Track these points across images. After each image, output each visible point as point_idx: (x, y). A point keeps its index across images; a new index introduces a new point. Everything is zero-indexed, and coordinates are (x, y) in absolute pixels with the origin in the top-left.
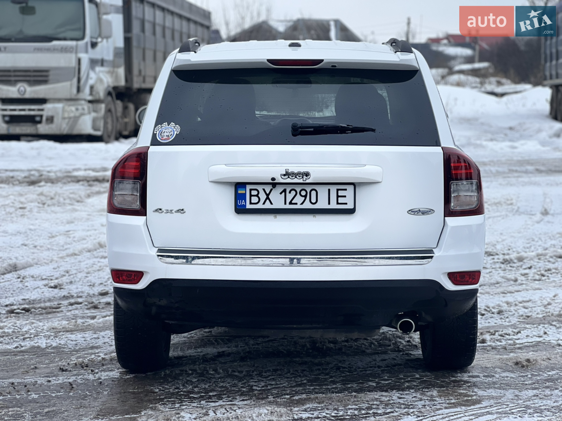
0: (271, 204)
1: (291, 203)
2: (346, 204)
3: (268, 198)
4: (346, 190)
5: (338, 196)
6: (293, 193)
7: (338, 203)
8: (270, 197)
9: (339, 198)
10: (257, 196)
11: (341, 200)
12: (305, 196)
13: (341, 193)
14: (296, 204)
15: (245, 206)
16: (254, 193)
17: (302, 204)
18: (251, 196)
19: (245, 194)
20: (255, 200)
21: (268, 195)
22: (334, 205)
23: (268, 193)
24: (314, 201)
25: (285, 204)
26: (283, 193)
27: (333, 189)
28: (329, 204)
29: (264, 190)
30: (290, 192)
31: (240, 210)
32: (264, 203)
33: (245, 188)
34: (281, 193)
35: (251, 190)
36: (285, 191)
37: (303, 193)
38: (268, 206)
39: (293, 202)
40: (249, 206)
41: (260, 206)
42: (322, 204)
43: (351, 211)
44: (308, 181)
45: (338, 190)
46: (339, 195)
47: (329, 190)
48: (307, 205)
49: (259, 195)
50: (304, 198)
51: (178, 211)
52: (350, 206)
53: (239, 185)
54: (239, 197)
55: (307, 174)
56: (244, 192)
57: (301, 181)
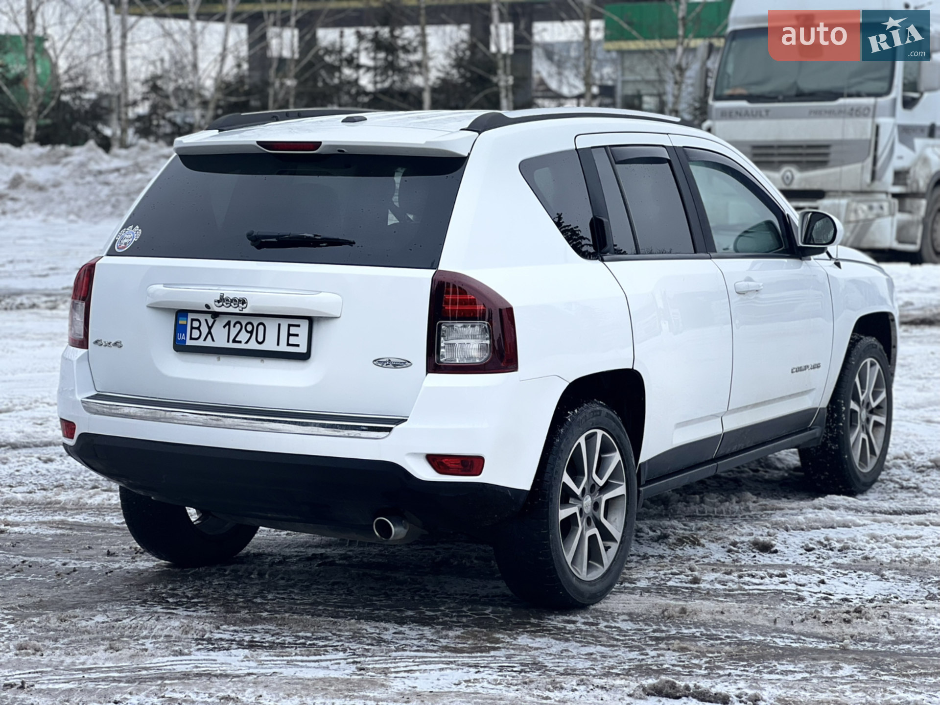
0: (213, 340)
1: (234, 341)
2: (298, 345)
3: (210, 333)
4: (299, 326)
5: (289, 335)
6: (238, 326)
7: (288, 344)
8: (212, 331)
9: (291, 338)
10: (198, 328)
11: (293, 340)
12: (251, 332)
13: (293, 330)
14: (240, 342)
15: (185, 341)
16: (196, 324)
17: (247, 342)
18: (192, 328)
19: (186, 325)
20: (196, 334)
21: (210, 328)
22: (283, 348)
23: (210, 325)
24: (260, 339)
25: (228, 341)
26: (227, 327)
27: (285, 324)
28: (278, 344)
29: (206, 321)
30: (234, 326)
31: (180, 347)
32: (205, 340)
33: (187, 317)
34: (224, 327)
35: (193, 320)
36: (228, 323)
37: (249, 328)
38: (209, 343)
39: (237, 339)
40: (189, 343)
41: (200, 343)
42: (270, 345)
43: (305, 357)
44: (245, 311)
45: (290, 326)
46: (291, 332)
47: (279, 325)
48: (253, 345)
49: (201, 328)
50: (249, 335)
51: (115, 344)
52: (303, 349)
53: (181, 313)
54: (179, 329)
55: (244, 302)
56: (185, 322)
57: (237, 311)
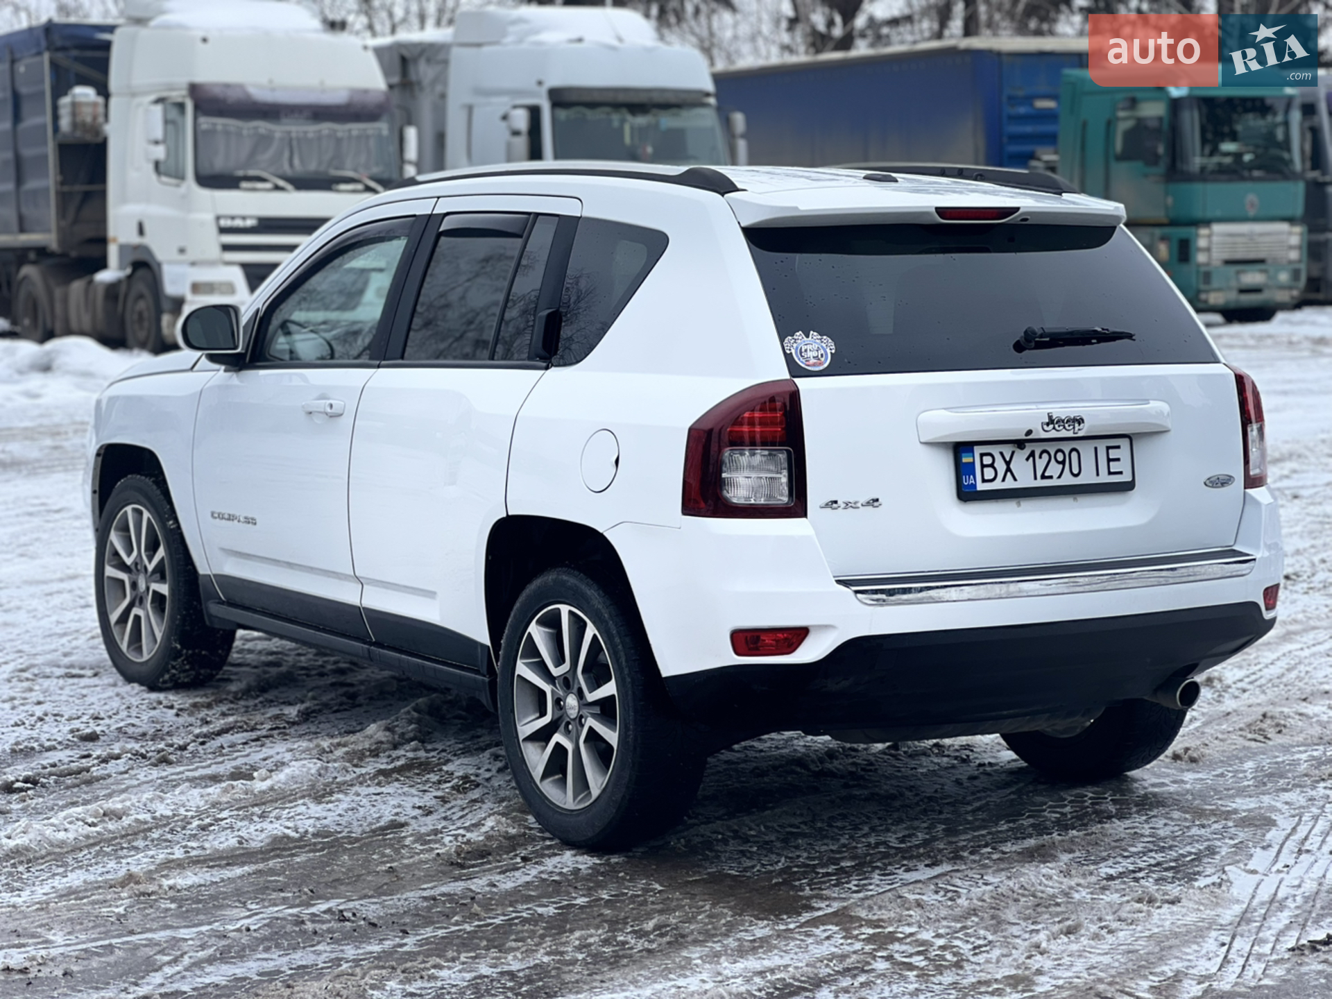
0: (1015, 479)
1: (1043, 477)
2: (1121, 473)
3: (1008, 470)
4: (1118, 447)
5: (1109, 460)
6: (1045, 457)
7: (1110, 473)
8: (1012, 466)
9: (1112, 464)
10: (992, 466)
11: (1115, 467)
12: (1063, 463)
13: (1113, 454)
14: (1051, 477)
15: (974, 486)
16: (987, 460)
17: (1059, 477)
18: (983, 466)
19: (974, 463)
20: (989, 473)
21: (1008, 463)
22: (1105, 478)
23: (1008, 459)
24: (1076, 471)
25: (1035, 478)
26: (1031, 459)
27: (1102, 445)
28: (1098, 474)
29: (1002, 454)
30: (1040, 457)
31: (966, 494)
32: (1004, 480)
33: (973, 452)
34: (1027, 459)
35: (982, 455)
36: (1032, 454)
37: (1060, 457)
38: (1009, 484)
39: (1046, 474)
40: (981, 487)
41: (997, 485)
42: (1087, 477)
43: (1128, 486)
44: (1081, 434)
45: (1108, 448)
47: (1096, 449)
48: (1067, 480)
49: (996, 465)
50: (1061, 466)
51: (867, 503)
52: (1126, 477)
53: (960, 448)
54: (962, 471)
55: (1080, 421)
56: (970, 460)
57: (1070, 434)
